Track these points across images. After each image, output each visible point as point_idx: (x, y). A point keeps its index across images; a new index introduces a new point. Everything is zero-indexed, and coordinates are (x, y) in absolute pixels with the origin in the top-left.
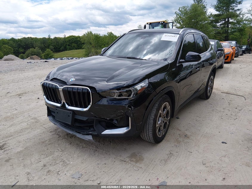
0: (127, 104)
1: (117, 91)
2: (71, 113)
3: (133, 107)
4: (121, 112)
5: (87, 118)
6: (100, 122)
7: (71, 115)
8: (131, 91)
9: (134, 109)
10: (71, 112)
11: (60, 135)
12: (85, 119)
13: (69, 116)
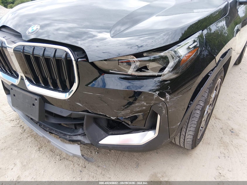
0: (157, 90)
1: (136, 59)
2: (36, 99)
3: (168, 96)
4: (143, 106)
5: (71, 112)
6: (96, 120)
7: (37, 103)
8: (167, 58)
9: (170, 99)
10: (36, 97)
11: (25, 128)
12: (65, 113)
13: (34, 105)
